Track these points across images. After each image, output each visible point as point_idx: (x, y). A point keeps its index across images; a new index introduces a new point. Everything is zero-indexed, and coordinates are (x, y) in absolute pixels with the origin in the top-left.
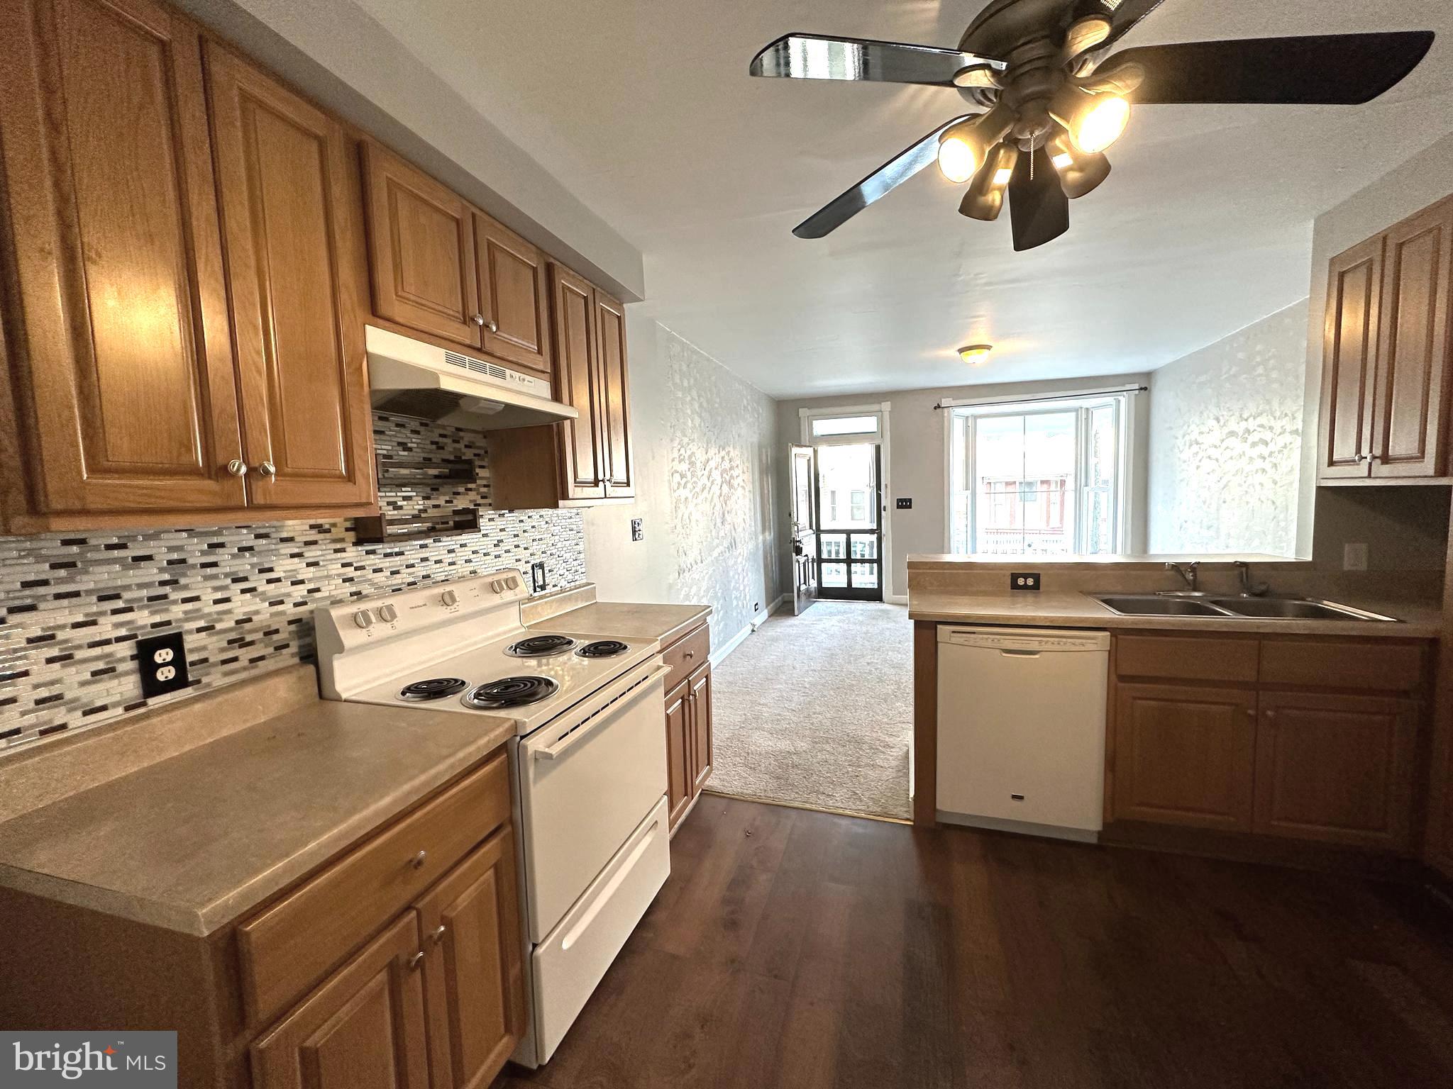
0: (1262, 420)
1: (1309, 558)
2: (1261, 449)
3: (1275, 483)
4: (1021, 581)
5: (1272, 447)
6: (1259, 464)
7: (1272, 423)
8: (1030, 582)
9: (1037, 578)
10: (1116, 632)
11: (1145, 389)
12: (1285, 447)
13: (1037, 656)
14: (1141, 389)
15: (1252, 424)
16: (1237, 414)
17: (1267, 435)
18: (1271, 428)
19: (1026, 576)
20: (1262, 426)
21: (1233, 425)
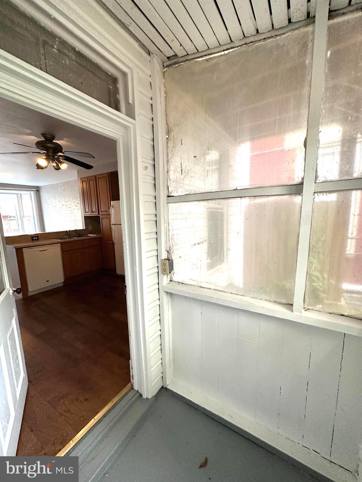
0: (69, 203)
1: (85, 228)
2: (70, 209)
3: (74, 216)
4: (34, 238)
5: (72, 209)
6: (70, 212)
7: (71, 203)
8: (36, 238)
9: (38, 237)
10: (61, 243)
11: (38, 191)
12: (74, 209)
13: (47, 251)
14: (37, 191)
15: (67, 203)
16: (64, 201)
17: (71, 206)
18: (71, 205)
19: (35, 237)
20: (69, 204)
21: (63, 203)
